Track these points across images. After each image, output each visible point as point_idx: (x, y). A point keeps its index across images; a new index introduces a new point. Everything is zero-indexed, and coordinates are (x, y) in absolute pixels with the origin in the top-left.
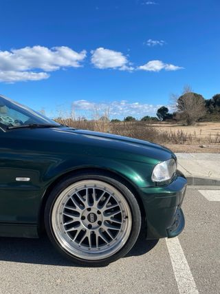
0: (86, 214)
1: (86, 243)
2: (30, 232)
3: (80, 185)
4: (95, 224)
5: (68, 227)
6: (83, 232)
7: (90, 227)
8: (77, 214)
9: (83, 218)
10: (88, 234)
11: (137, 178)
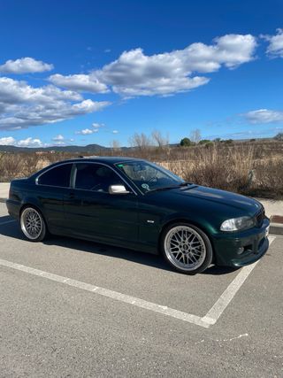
0: (182, 244)
1: (182, 260)
2: (154, 251)
3: (185, 228)
4: (187, 251)
5: (173, 250)
6: (180, 254)
7: (184, 252)
8: (177, 244)
9: (181, 247)
10: (183, 256)
11: (213, 230)
